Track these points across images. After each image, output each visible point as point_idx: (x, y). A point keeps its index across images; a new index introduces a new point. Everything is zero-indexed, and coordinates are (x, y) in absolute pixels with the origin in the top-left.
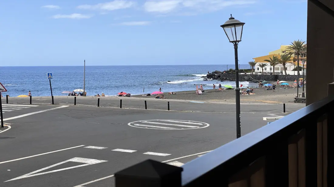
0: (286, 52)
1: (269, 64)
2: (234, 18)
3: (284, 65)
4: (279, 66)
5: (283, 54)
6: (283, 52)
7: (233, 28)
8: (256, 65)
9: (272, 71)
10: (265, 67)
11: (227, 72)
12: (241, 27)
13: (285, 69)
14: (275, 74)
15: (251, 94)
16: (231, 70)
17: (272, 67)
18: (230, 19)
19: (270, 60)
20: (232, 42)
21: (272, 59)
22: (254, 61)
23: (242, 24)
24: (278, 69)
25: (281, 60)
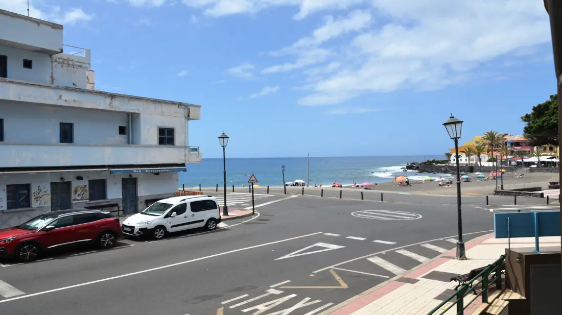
0: (480, 143)
1: (464, 155)
2: (454, 117)
3: (479, 155)
4: (474, 157)
5: (477, 145)
6: (477, 143)
7: (453, 126)
8: (452, 156)
9: (468, 162)
10: (461, 158)
11: (425, 163)
12: (460, 125)
13: (480, 160)
14: (471, 165)
15: (450, 186)
16: (428, 161)
17: (467, 158)
18: (451, 118)
19: (465, 151)
20: (453, 138)
21: (467, 150)
22: (449, 152)
23: (461, 122)
24: (473, 160)
25: (476, 151)
